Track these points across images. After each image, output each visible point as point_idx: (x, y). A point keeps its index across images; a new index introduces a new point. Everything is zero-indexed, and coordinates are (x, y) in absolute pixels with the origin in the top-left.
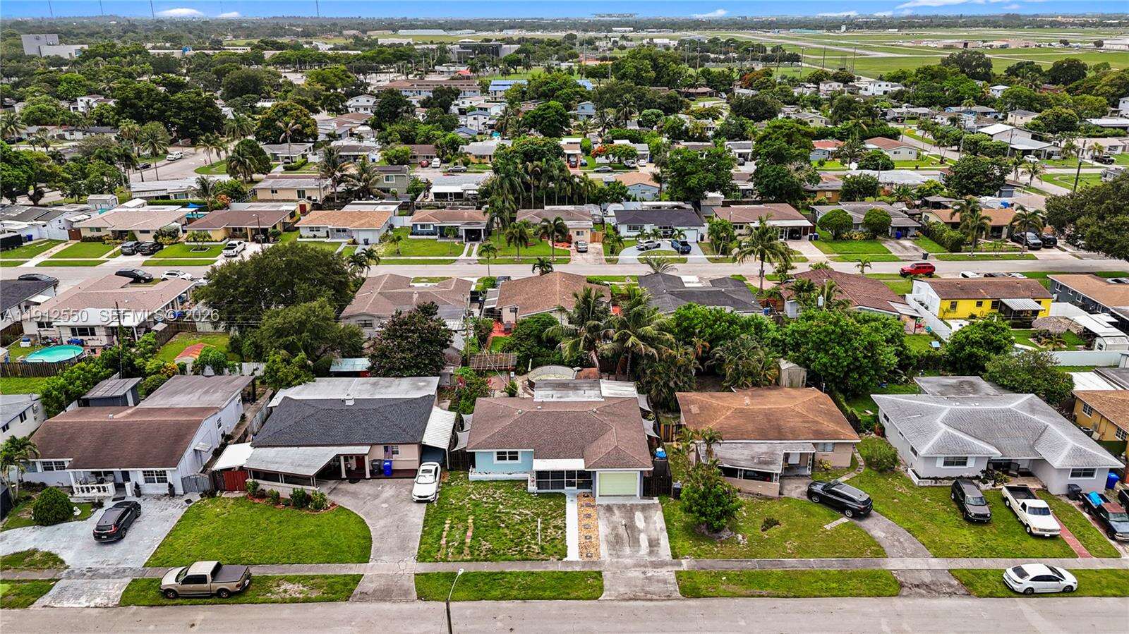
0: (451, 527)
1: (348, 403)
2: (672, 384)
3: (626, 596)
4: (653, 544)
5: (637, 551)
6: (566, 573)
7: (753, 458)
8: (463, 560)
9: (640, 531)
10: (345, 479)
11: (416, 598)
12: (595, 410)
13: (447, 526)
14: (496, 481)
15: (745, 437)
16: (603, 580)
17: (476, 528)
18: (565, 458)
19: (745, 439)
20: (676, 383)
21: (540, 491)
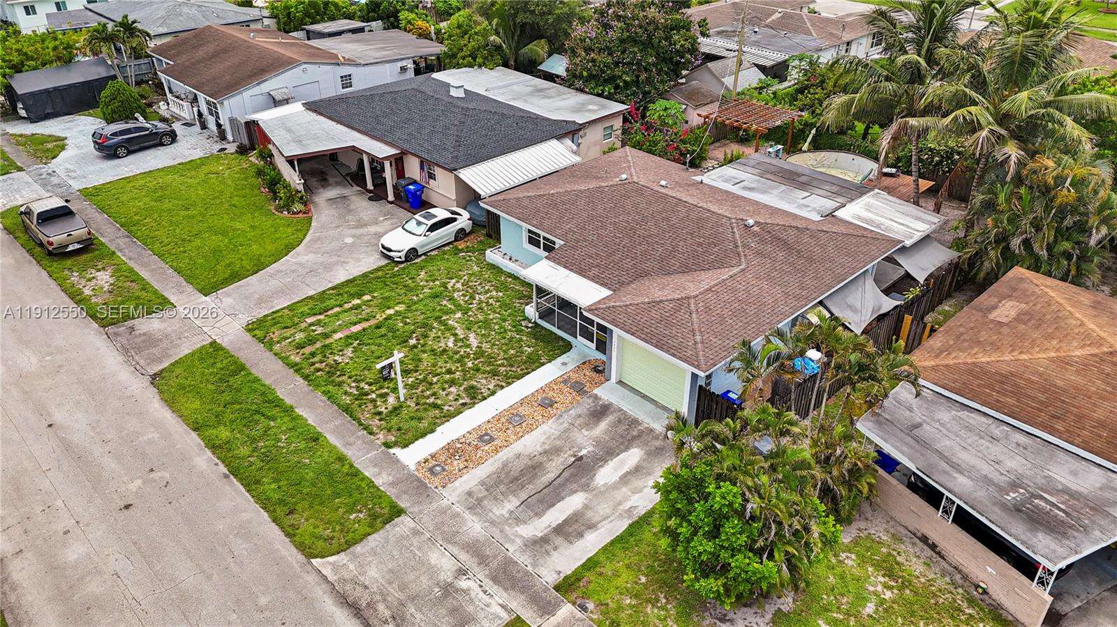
0: (357, 307)
1: (453, 93)
2: (1016, 243)
3: (356, 593)
4: (570, 530)
5: (519, 521)
6: (356, 473)
7: (1014, 486)
8: (285, 360)
9: (586, 487)
10: (370, 191)
11: (152, 372)
12: (751, 222)
13: (356, 302)
14: (516, 278)
15: (1059, 426)
16: (376, 531)
17: (378, 327)
18: (592, 279)
19: (1052, 431)
20: (1027, 243)
21: (540, 322)
